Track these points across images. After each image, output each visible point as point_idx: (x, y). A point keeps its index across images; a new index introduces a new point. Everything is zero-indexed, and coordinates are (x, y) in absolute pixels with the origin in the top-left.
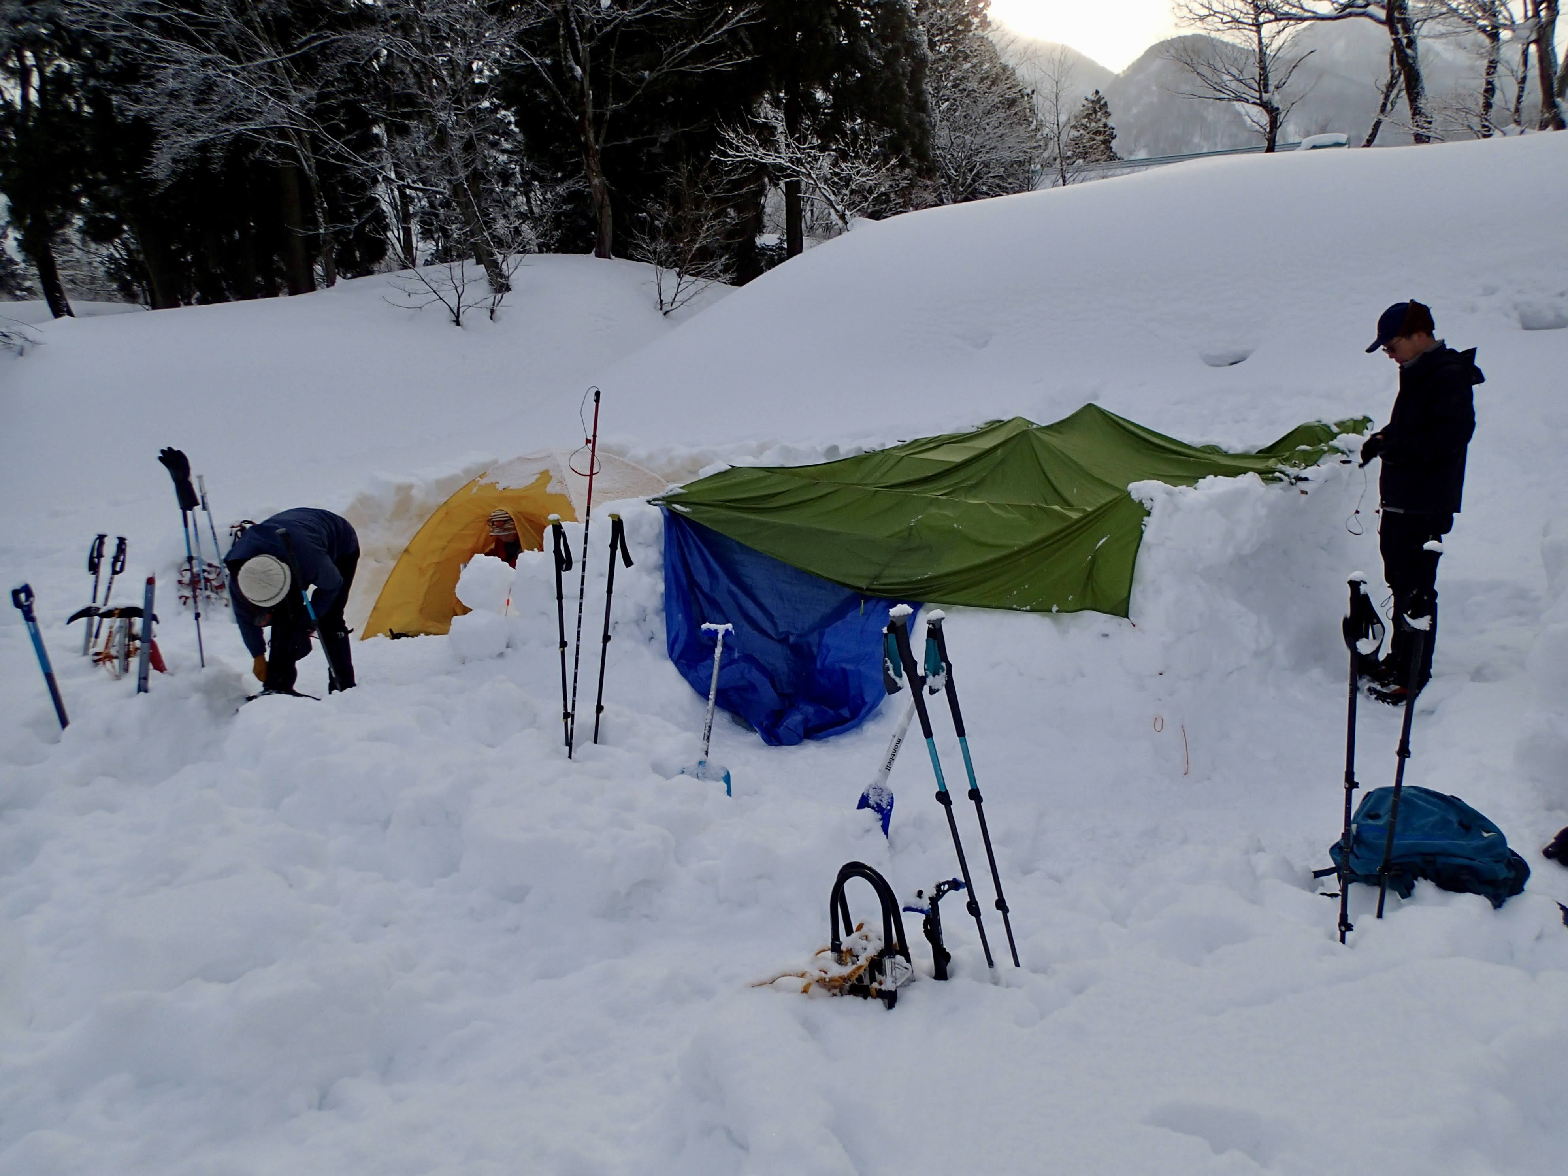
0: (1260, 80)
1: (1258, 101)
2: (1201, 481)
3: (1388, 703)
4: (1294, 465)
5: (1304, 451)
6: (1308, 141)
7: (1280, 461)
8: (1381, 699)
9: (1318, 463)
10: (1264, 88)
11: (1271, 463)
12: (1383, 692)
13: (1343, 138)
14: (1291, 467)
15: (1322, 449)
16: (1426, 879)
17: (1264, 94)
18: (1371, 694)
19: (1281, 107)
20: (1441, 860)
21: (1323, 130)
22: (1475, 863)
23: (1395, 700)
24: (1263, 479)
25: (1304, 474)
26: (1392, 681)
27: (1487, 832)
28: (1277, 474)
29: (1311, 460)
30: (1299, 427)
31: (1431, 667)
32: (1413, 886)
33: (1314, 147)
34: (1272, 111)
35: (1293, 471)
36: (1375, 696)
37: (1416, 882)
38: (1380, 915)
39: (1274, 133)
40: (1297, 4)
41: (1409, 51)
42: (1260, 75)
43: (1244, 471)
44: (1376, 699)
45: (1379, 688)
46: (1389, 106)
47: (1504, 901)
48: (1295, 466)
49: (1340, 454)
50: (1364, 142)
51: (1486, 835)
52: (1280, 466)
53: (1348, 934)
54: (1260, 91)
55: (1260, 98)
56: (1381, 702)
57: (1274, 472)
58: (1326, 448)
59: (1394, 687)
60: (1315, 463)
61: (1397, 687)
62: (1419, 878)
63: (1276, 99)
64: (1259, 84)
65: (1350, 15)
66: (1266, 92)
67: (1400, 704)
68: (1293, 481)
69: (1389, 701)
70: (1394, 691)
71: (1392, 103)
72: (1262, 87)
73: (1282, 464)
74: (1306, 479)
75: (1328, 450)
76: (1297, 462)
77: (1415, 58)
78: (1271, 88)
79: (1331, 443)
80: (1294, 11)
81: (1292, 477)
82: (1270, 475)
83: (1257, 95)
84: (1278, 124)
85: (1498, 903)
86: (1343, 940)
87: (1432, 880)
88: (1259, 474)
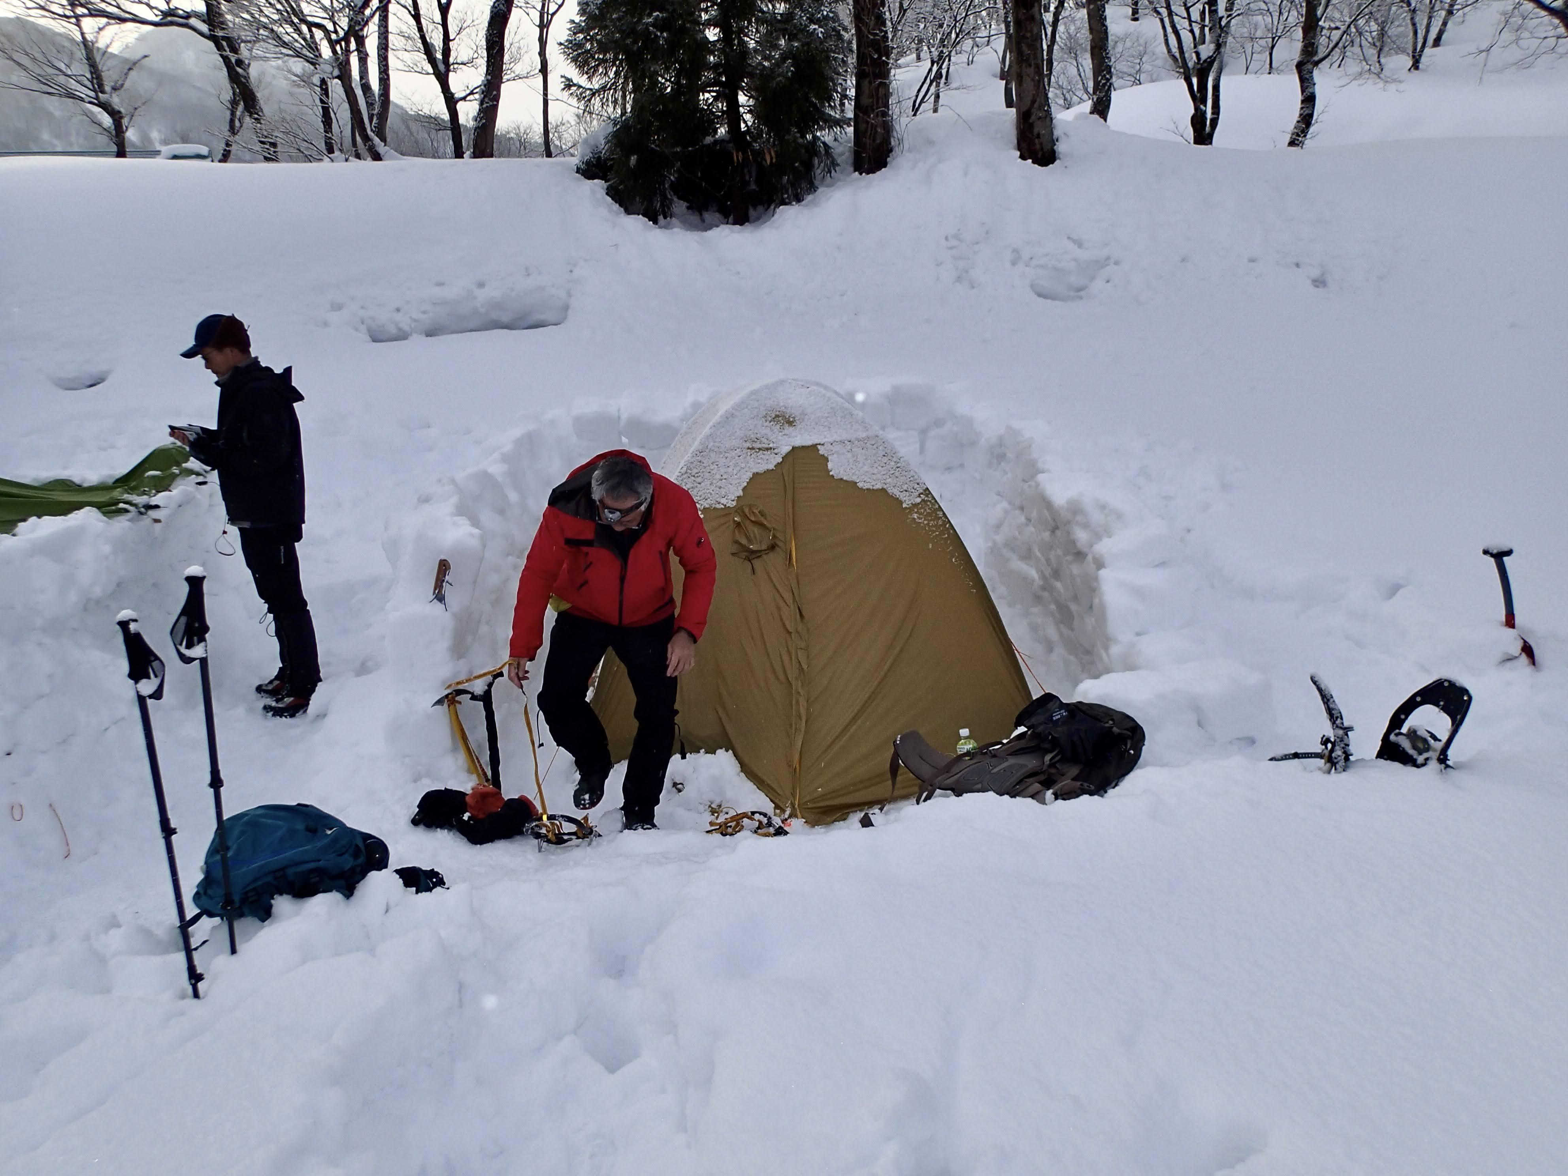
0: (92, 78)
1: (95, 101)
2: (21, 524)
3: (286, 717)
4: (144, 493)
5: (154, 477)
6: (164, 149)
7: (126, 490)
8: (278, 715)
9: (170, 488)
10: (99, 88)
11: (116, 494)
12: (279, 707)
13: (204, 150)
14: (138, 495)
15: (173, 473)
16: (281, 894)
17: (100, 94)
18: (268, 712)
19: (122, 110)
20: (290, 872)
21: (185, 140)
22: (321, 864)
23: (291, 712)
24: (105, 514)
25: (154, 501)
26: (286, 694)
27: (330, 829)
28: (121, 505)
29: (163, 485)
30: (155, 450)
31: (319, 672)
32: (271, 906)
33: (175, 157)
34: (116, 115)
35: (141, 500)
36: (272, 713)
37: (273, 902)
38: (233, 951)
39: (121, 137)
40: (114, 3)
41: (239, 70)
42: (91, 73)
43: (79, 506)
44: (273, 715)
45: (274, 704)
46: (237, 124)
47: (354, 888)
48: (146, 494)
49: (194, 476)
50: (220, 156)
51: (329, 832)
52: (126, 496)
53: (200, 985)
54: (94, 90)
55: (97, 98)
56: (278, 717)
57: (117, 503)
58: (177, 471)
59: (288, 700)
60: (167, 489)
61: (292, 699)
62: (275, 897)
63: (116, 101)
64: (92, 82)
65: (172, 24)
66: (103, 92)
67: (297, 715)
68: (143, 510)
69: (286, 714)
70: (290, 703)
71: (239, 120)
72: (96, 86)
73: (129, 493)
74: (157, 507)
75: (181, 473)
76: (146, 489)
77: (247, 78)
78: (107, 88)
79: (184, 465)
80: (110, 9)
81: (140, 506)
82: (113, 508)
83: (92, 94)
84: (124, 128)
85: (349, 891)
86: (196, 995)
87: (287, 893)
88: (99, 508)
